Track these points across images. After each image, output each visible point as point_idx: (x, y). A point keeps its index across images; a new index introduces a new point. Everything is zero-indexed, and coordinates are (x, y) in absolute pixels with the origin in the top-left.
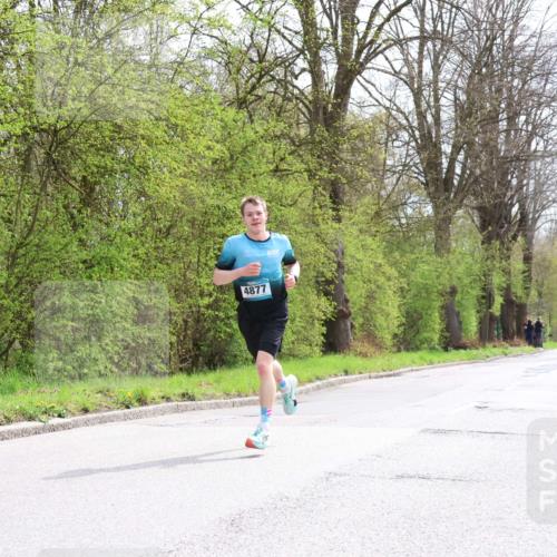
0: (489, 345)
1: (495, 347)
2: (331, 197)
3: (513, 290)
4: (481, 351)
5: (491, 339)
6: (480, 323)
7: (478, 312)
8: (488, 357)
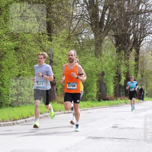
0: (119, 99)
1: (121, 99)
2: (47, 30)
3: (130, 74)
4: (115, 101)
5: (120, 96)
6: (115, 89)
7: (114, 83)
8: (118, 104)
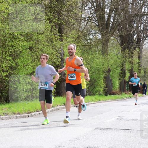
0: (124, 93)
3: (134, 70)
6: (120, 84)
7: (119, 79)
8: (123, 98)
